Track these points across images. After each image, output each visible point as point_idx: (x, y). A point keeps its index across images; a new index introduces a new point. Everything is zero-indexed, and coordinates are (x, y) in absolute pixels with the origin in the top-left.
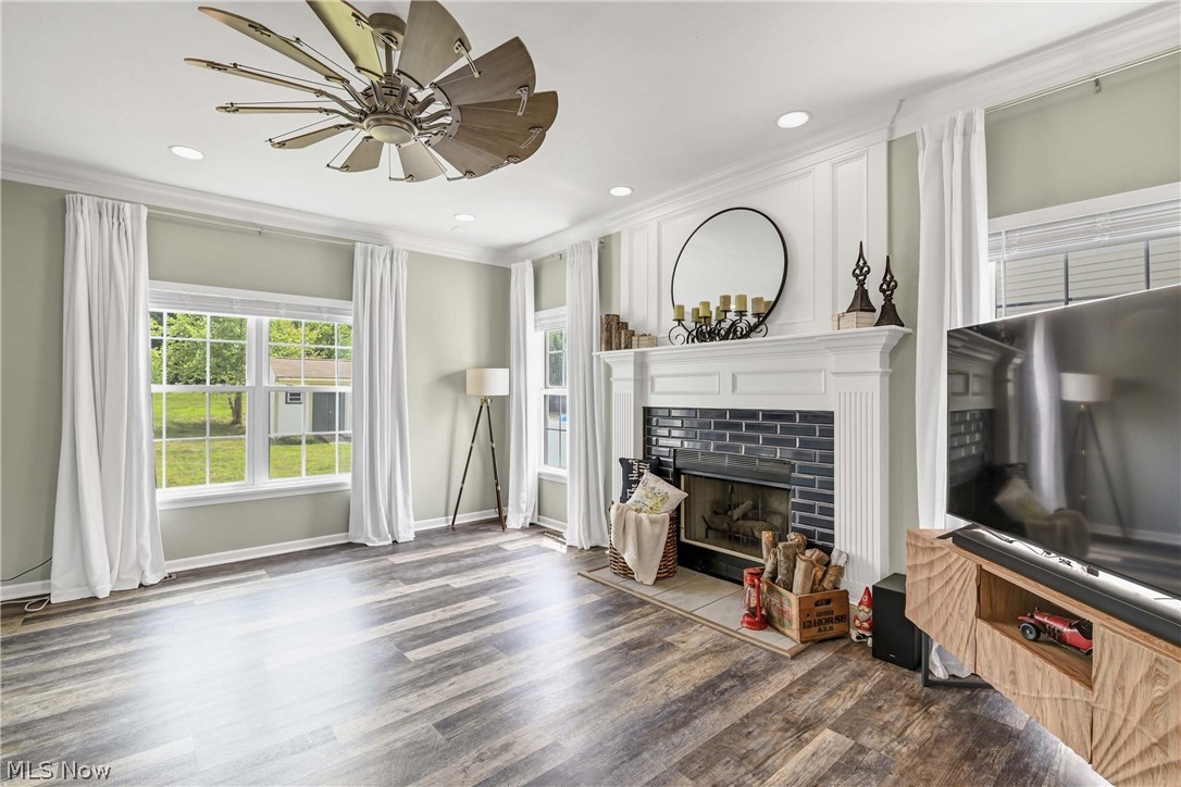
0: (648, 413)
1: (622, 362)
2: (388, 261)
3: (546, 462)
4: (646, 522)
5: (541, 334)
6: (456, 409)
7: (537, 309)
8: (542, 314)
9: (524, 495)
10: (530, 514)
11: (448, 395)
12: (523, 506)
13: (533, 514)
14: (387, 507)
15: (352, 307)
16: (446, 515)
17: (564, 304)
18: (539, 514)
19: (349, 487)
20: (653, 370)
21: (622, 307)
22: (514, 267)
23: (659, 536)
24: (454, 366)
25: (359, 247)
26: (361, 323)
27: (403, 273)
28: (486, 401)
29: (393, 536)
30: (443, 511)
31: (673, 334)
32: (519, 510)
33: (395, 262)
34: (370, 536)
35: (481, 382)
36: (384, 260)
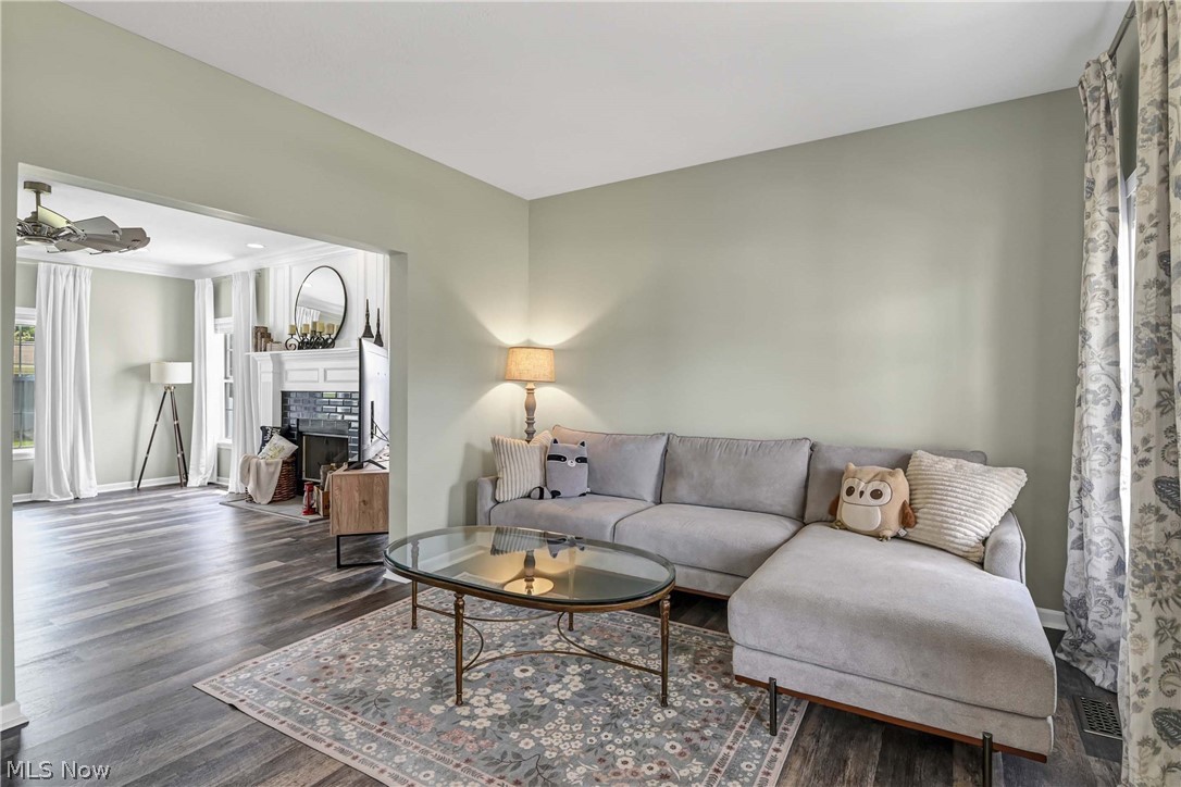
0: (285, 395)
1: (264, 360)
2: (71, 279)
3: (227, 435)
4: (263, 465)
5: (221, 337)
6: (142, 394)
7: (217, 315)
8: (220, 320)
9: (203, 461)
10: (209, 475)
11: (135, 383)
12: (203, 470)
13: (212, 475)
14: (69, 469)
15: (36, 313)
16: (132, 479)
17: (230, 316)
18: (218, 475)
19: (33, 457)
20: (287, 366)
21: (269, 323)
22: (197, 282)
23: (274, 473)
24: (138, 360)
25: (42, 267)
26: (43, 324)
27: (86, 287)
28: (169, 388)
29: (75, 494)
30: (128, 475)
31: (289, 343)
32: (199, 473)
33: (78, 279)
34: (52, 493)
35: (162, 373)
36: (68, 276)
